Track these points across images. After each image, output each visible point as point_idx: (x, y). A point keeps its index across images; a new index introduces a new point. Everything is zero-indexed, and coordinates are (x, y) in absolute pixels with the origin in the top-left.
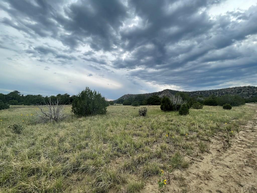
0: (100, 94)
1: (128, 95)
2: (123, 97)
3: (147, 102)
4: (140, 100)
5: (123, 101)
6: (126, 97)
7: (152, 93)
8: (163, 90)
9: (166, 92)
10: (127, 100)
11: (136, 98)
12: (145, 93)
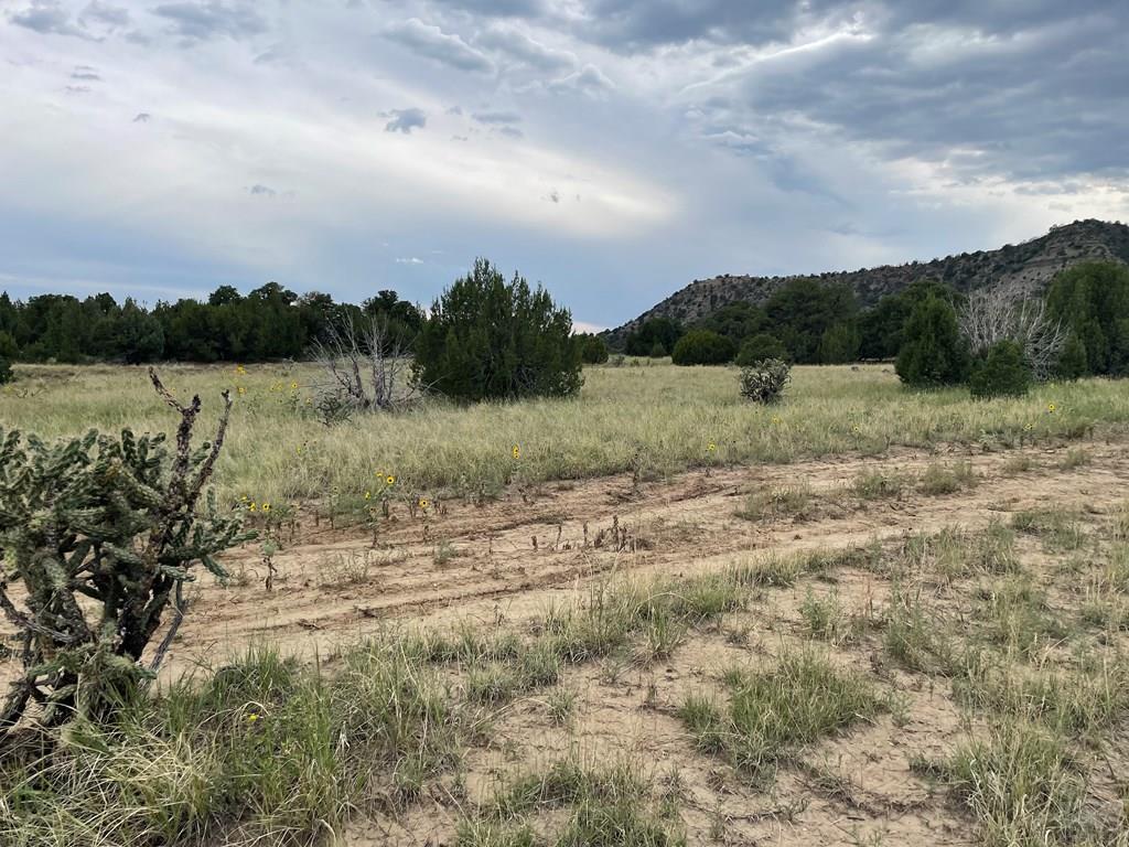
0: (546, 297)
1: (724, 280)
2: (676, 299)
3: (857, 342)
4: (806, 326)
5: (679, 333)
6: (707, 303)
7: (935, 262)
8: (1045, 232)
9: (1070, 252)
10: (708, 326)
11: (772, 310)
12: (877, 265)
